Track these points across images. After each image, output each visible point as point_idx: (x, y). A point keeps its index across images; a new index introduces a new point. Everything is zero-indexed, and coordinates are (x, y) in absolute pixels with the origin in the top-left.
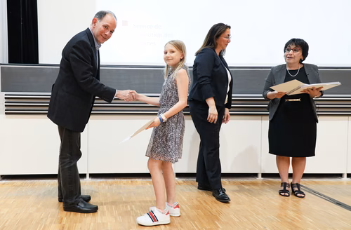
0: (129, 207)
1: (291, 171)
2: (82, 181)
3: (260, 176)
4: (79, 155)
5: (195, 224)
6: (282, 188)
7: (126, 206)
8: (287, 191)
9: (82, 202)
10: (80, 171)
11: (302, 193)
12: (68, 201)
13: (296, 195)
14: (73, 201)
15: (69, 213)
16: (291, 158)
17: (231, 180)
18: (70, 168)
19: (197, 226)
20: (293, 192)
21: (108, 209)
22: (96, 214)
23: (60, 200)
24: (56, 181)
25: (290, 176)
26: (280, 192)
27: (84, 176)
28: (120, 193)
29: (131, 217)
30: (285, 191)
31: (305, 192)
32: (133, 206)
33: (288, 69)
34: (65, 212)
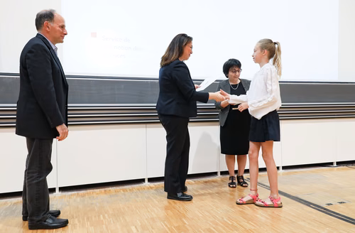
0: (101, 216)
1: (236, 168)
2: (51, 196)
3: (219, 173)
4: (49, 168)
5: (165, 224)
6: (231, 181)
7: (99, 216)
8: (234, 183)
9: (50, 218)
10: (50, 186)
11: (246, 183)
12: (34, 218)
13: (242, 186)
14: (40, 218)
15: (35, 231)
16: (236, 156)
17: (196, 180)
18: (38, 184)
19: (166, 226)
20: (239, 183)
21: (79, 222)
22: (66, 228)
23: (25, 219)
24: (20, 199)
25: (236, 172)
26: (230, 184)
27: (53, 190)
28: (92, 204)
29: (104, 226)
30: (233, 183)
31: (248, 182)
32: (106, 215)
33: (231, 84)
34: (31, 231)
